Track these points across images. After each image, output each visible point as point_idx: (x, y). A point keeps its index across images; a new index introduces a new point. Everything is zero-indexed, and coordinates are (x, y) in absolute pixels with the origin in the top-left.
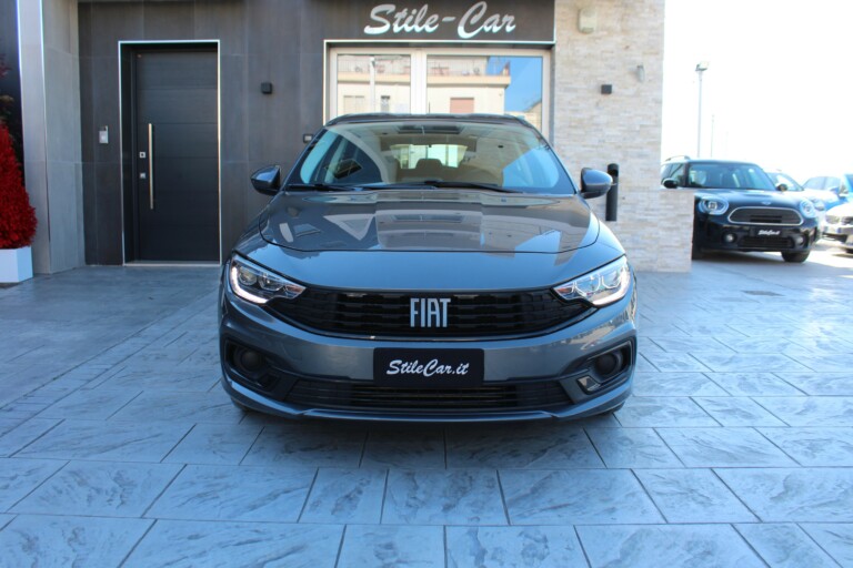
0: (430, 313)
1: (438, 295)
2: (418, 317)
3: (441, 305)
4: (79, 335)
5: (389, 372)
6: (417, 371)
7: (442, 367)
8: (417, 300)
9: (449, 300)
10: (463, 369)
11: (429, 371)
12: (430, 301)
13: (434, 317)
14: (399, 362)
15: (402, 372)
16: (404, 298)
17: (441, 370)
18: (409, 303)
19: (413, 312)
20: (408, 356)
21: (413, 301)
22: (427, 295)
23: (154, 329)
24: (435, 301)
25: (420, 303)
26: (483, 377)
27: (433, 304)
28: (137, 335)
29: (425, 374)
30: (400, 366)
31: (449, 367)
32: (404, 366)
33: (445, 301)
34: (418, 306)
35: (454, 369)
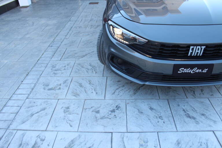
0: (197, 51)
1: (201, 45)
2: (192, 53)
3: (201, 49)
4: (55, 22)
5: (179, 72)
6: (189, 71)
7: (198, 70)
8: (193, 47)
9: (205, 47)
10: (205, 71)
11: (193, 72)
12: (198, 47)
13: (198, 53)
14: (183, 69)
15: (184, 72)
16: (188, 46)
17: (198, 71)
18: (190, 48)
19: (190, 51)
20: (186, 66)
21: (191, 47)
22: (197, 45)
23: (73, 18)
24: (199, 47)
25: (194, 48)
26: (211, 73)
27: (199, 48)
28: (70, 20)
29: (192, 72)
30: (183, 70)
31: (200, 70)
32: (184, 70)
33: (203, 47)
34: (193, 49)
35: (202, 70)
